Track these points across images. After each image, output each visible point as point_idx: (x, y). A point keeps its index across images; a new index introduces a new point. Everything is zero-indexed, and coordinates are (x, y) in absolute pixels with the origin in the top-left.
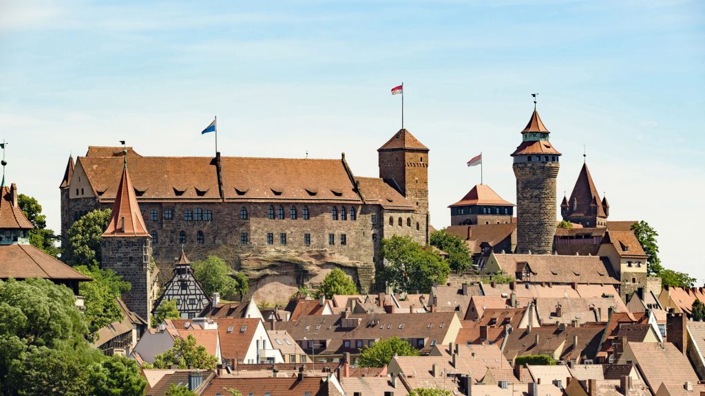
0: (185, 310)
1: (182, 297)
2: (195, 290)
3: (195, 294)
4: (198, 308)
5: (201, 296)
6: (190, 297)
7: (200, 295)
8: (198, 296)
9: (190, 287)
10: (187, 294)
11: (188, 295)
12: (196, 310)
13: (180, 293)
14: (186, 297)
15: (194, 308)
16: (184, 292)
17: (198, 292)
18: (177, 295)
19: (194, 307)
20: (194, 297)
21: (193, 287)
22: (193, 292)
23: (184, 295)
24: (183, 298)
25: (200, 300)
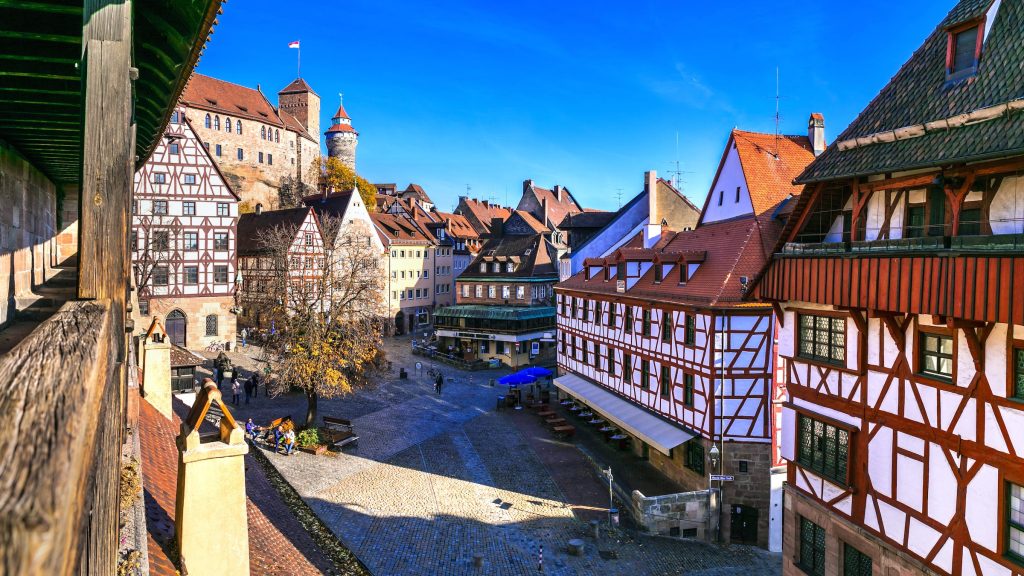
0: (175, 195)
1: (171, 168)
2: (196, 156)
3: (196, 165)
4: (202, 192)
5: (208, 169)
6: (187, 170)
7: (205, 166)
8: (201, 170)
9: (187, 151)
10: (180, 164)
11: (183, 165)
12: (197, 196)
13: (166, 160)
14: (179, 169)
15: (194, 192)
16: (175, 159)
17: (201, 161)
18: (161, 163)
19: (195, 190)
20: (193, 170)
21: (193, 151)
22: (192, 160)
23: (175, 165)
24: (172, 172)
25: (205, 177)
